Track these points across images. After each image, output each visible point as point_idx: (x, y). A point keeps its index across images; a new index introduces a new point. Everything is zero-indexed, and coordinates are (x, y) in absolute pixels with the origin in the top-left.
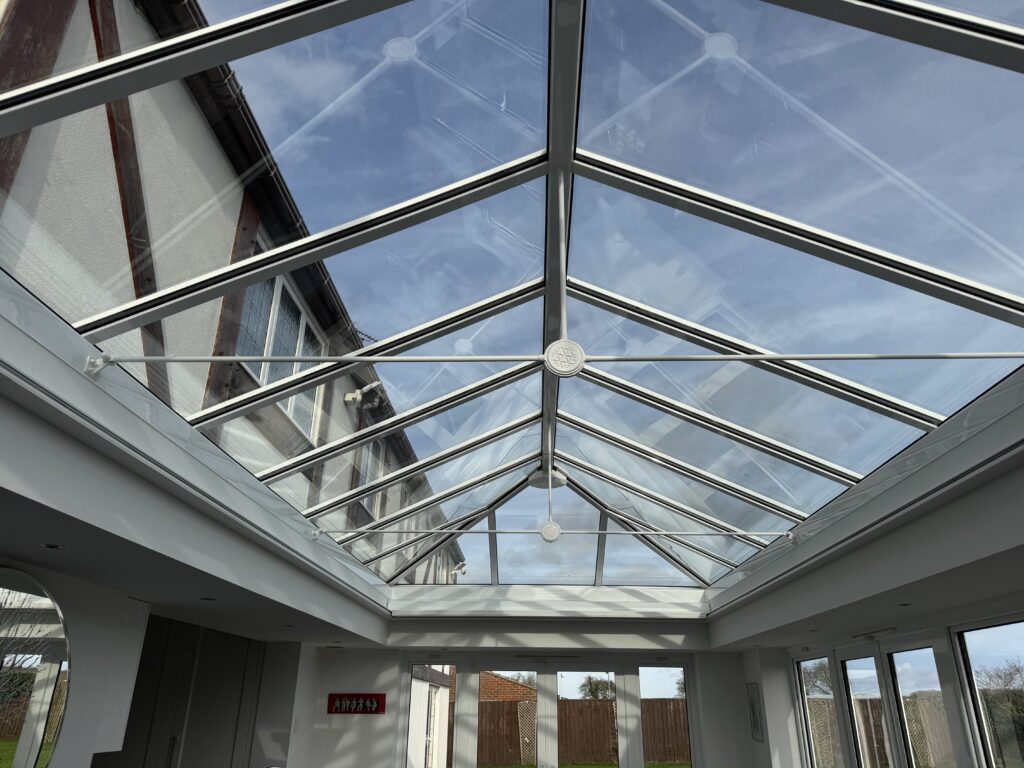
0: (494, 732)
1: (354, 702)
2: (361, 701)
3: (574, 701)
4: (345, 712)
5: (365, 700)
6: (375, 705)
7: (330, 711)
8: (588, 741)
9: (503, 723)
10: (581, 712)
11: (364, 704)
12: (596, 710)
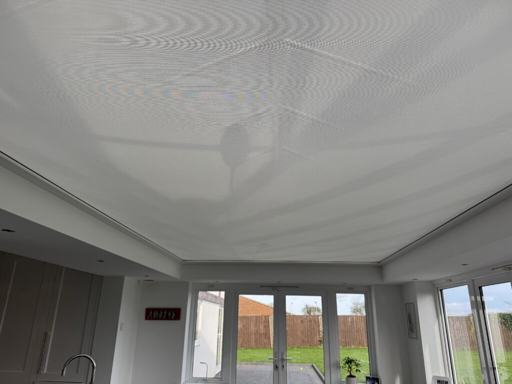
0: (257, 331)
1: (161, 313)
2: (165, 313)
3: (298, 316)
4: (155, 319)
5: (168, 312)
6: (174, 315)
7: (146, 319)
8: (306, 336)
9: (261, 327)
10: (302, 322)
11: (167, 314)
12: (310, 321)
